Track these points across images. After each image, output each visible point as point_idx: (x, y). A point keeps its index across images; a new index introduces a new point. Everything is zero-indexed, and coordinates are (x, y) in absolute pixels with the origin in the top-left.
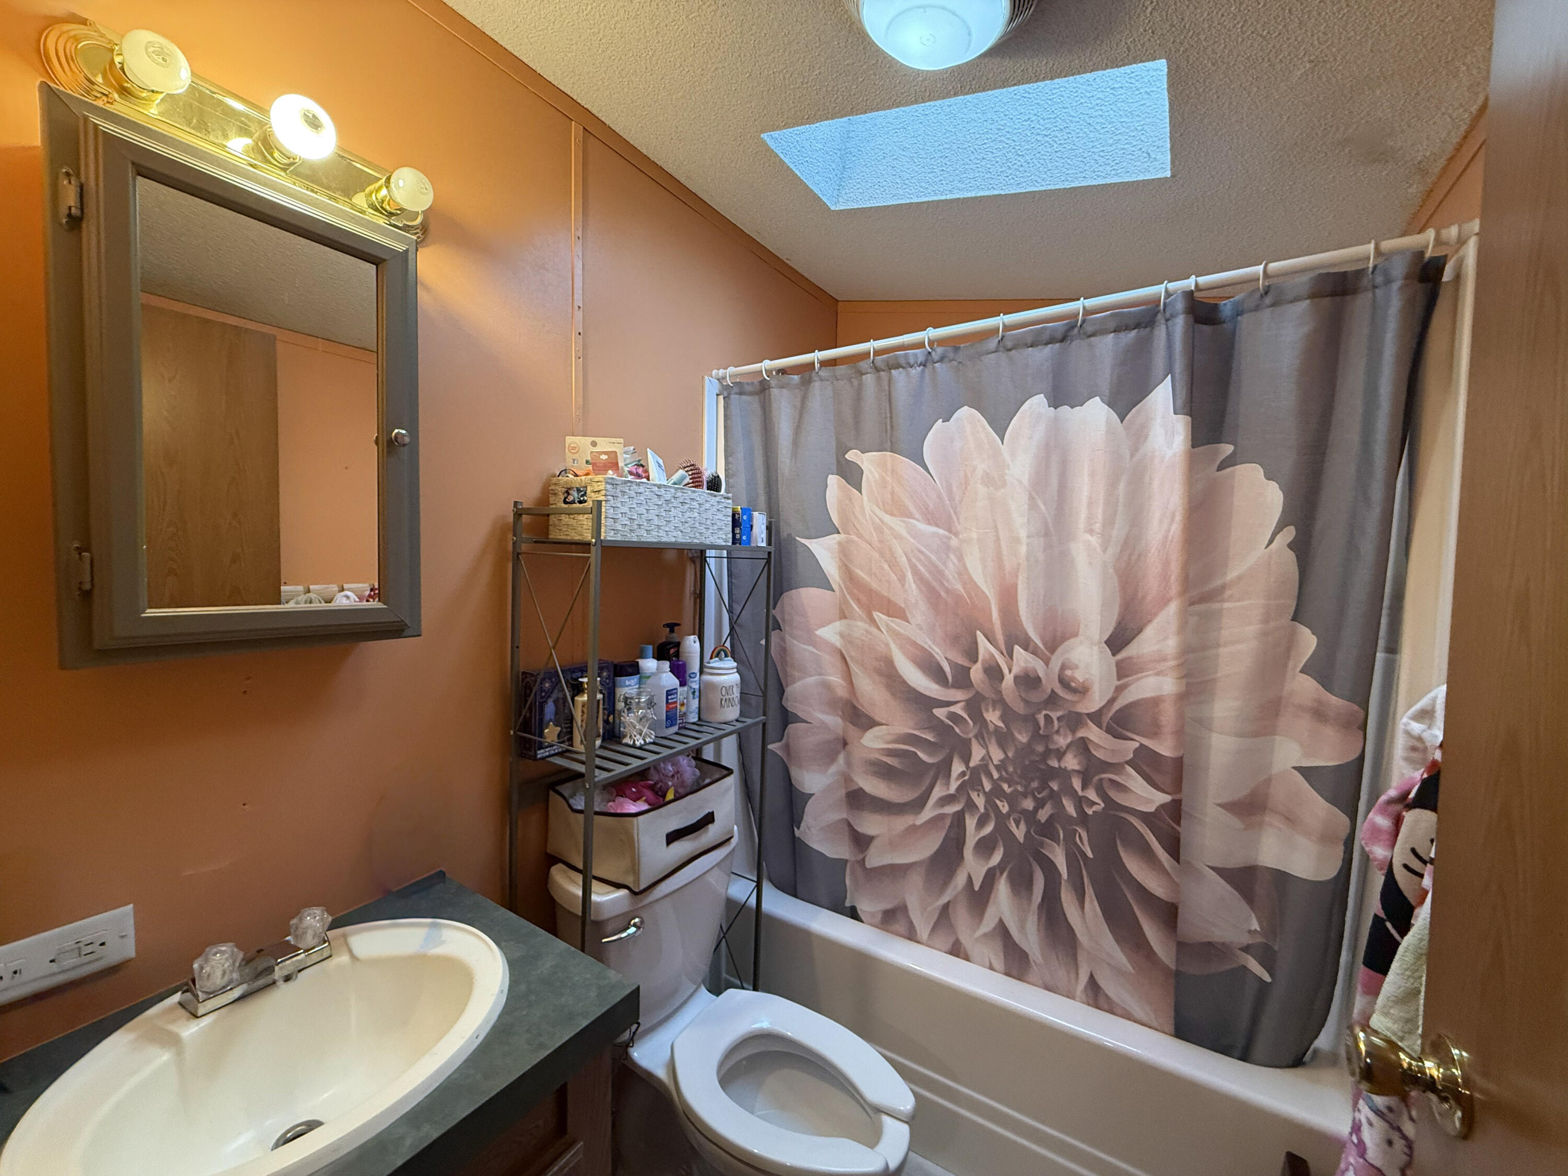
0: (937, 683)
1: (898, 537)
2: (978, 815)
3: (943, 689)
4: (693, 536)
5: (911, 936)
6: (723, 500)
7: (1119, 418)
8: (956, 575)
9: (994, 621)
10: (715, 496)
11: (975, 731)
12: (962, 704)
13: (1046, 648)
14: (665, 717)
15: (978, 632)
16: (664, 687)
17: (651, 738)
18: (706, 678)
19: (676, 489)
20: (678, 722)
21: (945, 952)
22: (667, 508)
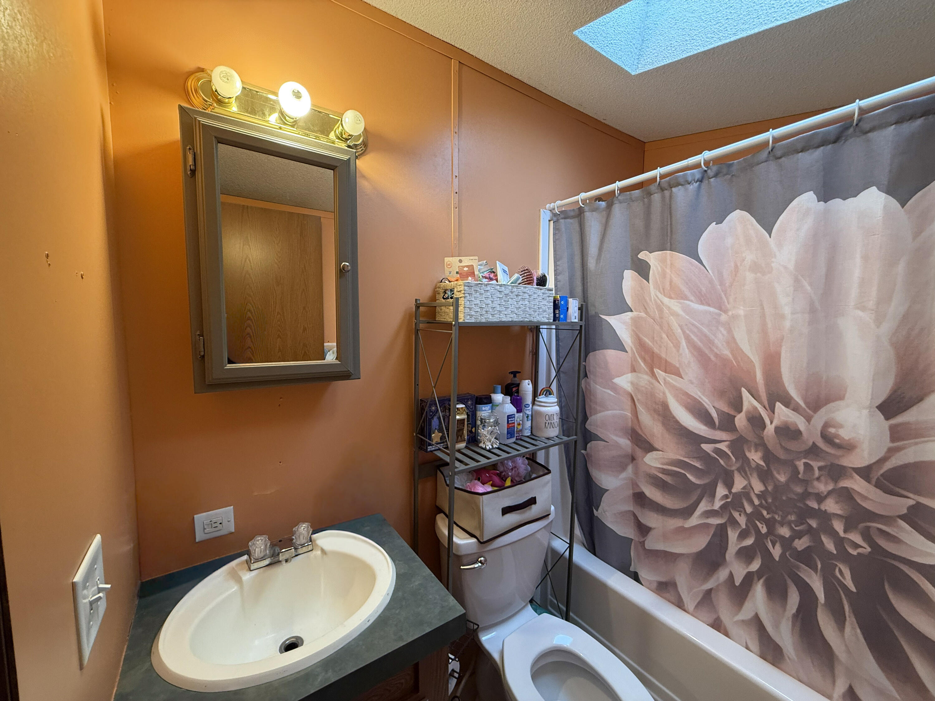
0: (706, 425)
1: (676, 315)
2: (740, 530)
3: (710, 430)
4: (525, 317)
5: (680, 604)
6: (547, 292)
7: (901, 204)
8: (724, 343)
9: (758, 381)
10: (541, 289)
11: (738, 465)
12: (727, 443)
13: (808, 407)
14: (506, 432)
15: (743, 390)
16: (506, 413)
17: (496, 445)
18: (536, 408)
19: (513, 286)
20: (516, 435)
21: (708, 625)
22: (506, 300)
